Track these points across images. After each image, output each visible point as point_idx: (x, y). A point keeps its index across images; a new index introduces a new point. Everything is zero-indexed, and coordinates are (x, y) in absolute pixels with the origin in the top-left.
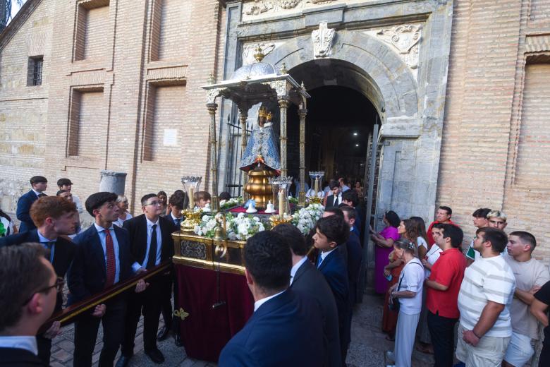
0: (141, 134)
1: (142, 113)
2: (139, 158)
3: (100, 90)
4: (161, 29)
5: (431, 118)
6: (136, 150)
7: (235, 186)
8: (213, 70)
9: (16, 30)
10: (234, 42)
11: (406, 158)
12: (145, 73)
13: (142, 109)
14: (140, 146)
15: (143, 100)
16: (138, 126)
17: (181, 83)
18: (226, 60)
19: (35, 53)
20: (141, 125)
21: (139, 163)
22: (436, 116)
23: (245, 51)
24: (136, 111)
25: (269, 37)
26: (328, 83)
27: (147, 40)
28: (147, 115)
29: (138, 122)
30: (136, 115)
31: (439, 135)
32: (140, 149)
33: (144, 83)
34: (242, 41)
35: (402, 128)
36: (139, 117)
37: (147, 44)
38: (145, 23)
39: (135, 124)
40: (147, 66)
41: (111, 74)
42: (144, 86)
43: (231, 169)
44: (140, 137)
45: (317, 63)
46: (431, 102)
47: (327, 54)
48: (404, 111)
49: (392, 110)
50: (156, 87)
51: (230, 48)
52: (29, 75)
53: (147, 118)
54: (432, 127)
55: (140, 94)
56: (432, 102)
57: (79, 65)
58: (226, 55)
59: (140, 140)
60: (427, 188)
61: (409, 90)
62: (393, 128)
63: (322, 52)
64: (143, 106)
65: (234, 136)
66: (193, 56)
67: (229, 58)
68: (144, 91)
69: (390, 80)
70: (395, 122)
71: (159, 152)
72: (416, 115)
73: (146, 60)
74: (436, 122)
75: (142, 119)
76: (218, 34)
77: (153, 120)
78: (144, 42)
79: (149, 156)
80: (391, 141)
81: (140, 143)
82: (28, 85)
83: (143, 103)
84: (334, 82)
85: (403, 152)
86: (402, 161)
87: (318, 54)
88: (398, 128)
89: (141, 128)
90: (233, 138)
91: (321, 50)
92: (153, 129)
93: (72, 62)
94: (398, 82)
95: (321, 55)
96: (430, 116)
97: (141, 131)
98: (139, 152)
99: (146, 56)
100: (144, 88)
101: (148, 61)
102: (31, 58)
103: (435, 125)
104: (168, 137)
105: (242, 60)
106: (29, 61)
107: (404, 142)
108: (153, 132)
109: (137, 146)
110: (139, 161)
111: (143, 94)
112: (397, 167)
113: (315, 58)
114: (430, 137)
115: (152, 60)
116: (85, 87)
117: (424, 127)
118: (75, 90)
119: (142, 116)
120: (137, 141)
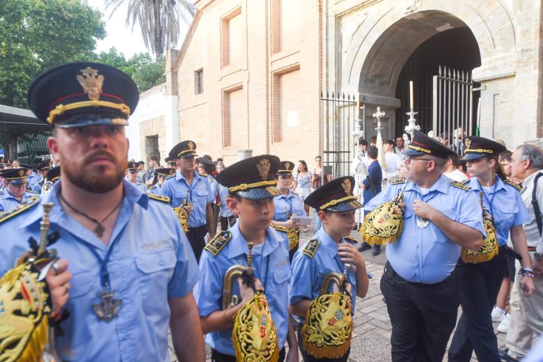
0: (270, 120)
1: (270, 101)
2: (270, 140)
3: (240, 88)
4: (279, 23)
5: (527, 50)
6: (268, 134)
7: (333, 152)
8: (318, 50)
9: (185, 51)
10: (332, 21)
11: (506, 100)
12: (270, 67)
13: (270, 98)
14: (270, 130)
15: (270, 90)
16: (268, 113)
17: (297, 68)
18: (327, 39)
19: (198, 68)
20: (270, 112)
21: (270, 145)
22: (532, 47)
23: (344, 26)
24: (265, 101)
25: (361, 7)
26: (441, 29)
27: (269, 37)
28: (274, 102)
29: (268, 110)
30: (266, 104)
31: (535, 68)
32: (270, 133)
33: (270, 75)
34: (339, 18)
35: (495, 68)
36: (268, 105)
37: (269, 39)
38: (267, 22)
39: (266, 111)
40: (271, 59)
41: (246, 72)
42: (270, 77)
43: (339, 139)
44: (270, 122)
45: (409, 19)
46: (525, 33)
47: (414, 9)
48: (499, 48)
49: (486, 50)
50: (279, 75)
51: (329, 26)
52: (195, 86)
53: (274, 105)
54: (529, 59)
55: (267, 85)
56: (527, 32)
57: (226, 70)
58: (327, 34)
59: (270, 125)
60: (528, 130)
61: (504, 23)
62: (485, 70)
63: (409, 8)
64: (270, 95)
65: (340, 107)
66: (303, 41)
67: (329, 37)
68: (270, 82)
69: (481, 17)
70: (490, 62)
71: (285, 133)
72: (513, 49)
73: (270, 54)
74: (532, 53)
75: (270, 106)
76: (321, 15)
77: (279, 105)
78: (267, 39)
79: (278, 138)
80: (487, 84)
81: (270, 127)
82: (196, 94)
83: (270, 93)
84: (447, 27)
85: (501, 94)
86: (502, 105)
87: (405, 11)
88: (491, 69)
89: (270, 114)
90: (339, 110)
91: (407, 7)
92: (280, 113)
93: (221, 68)
94: (490, 18)
95: (409, 11)
96: (525, 48)
97: (270, 117)
98: (270, 136)
99: (269, 50)
100: (270, 80)
101: (271, 55)
102: (196, 71)
103: (531, 56)
104: (291, 119)
105: (341, 35)
106: (195, 75)
107: (502, 82)
108: (280, 116)
109: (268, 131)
110: (270, 143)
111: (270, 85)
112: (496, 112)
113: (405, 16)
114: (526, 72)
115: (275, 53)
116: (231, 87)
117: (519, 61)
118: (225, 92)
119: (270, 104)
120: (268, 126)
